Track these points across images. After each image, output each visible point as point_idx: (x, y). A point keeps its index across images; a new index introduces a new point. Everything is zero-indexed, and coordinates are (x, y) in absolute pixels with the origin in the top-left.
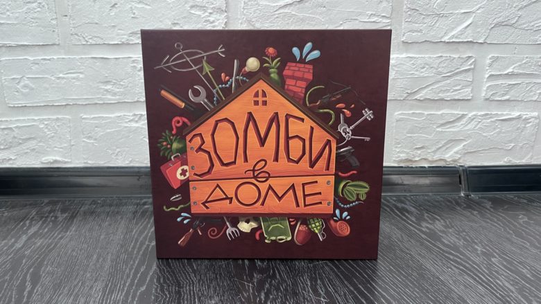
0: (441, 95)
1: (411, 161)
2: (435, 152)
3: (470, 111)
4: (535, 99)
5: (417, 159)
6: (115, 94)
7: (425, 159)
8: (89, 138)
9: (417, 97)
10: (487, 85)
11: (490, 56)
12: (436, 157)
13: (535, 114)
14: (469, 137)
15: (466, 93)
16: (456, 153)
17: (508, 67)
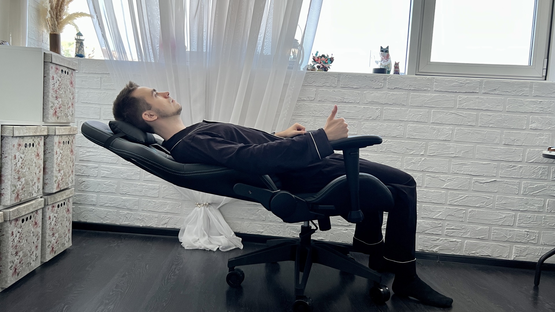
0: (433, 232)
1: (423, 250)
2: (430, 248)
3: (441, 238)
4: (460, 236)
5: (425, 250)
6: (341, 223)
7: (428, 250)
8: (332, 234)
9: (425, 232)
10: (446, 231)
11: (447, 223)
12: (431, 250)
13: (460, 240)
14: (441, 245)
15: (440, 233)
16: (437, 249)
17: (452, 227)
